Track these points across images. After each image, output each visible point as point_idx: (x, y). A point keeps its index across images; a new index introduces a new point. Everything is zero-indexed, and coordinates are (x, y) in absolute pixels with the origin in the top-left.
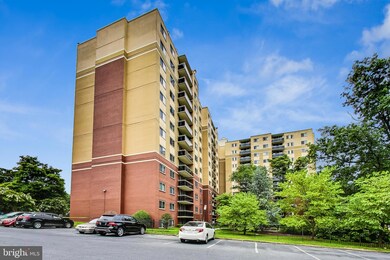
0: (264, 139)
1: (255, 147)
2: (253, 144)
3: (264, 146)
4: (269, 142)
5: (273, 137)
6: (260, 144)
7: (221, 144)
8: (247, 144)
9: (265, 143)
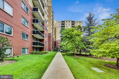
0: (69, 22)
1: (66, 24)
2: (66, 23)
3: (69, 24)
4: (71, 23)
5: (72, 22)
6: (68, 23)
7: (55, 22)
8: (64, 23)
9: (69, 23)
